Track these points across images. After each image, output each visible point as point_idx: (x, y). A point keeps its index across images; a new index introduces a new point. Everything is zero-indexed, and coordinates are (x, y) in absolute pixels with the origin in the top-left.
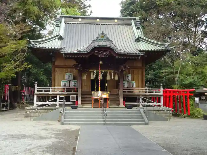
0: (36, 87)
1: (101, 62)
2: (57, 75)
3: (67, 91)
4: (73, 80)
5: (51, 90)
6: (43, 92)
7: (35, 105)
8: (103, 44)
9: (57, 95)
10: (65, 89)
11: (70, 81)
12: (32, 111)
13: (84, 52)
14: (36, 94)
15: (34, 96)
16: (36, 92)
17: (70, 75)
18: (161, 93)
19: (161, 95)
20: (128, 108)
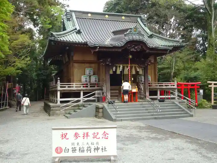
0: (59, 82)
1: (130, 57)
2: (76, 70)
3: (91, 87)
4: (93, 75)
5: (74, 85)
6: (66, 88)
7: (59, 102)
8: (136, 37)
9: (80, 90)
10: (89, 85)
11: (90, 76)
12: (66, 108)
13: (119, 45)
14: (59, 90)
15: (57, 93)
16: (59, 88)
17: (91, 70)
18: (176, 87)
19: (175, 89)
20: (160, 102)
